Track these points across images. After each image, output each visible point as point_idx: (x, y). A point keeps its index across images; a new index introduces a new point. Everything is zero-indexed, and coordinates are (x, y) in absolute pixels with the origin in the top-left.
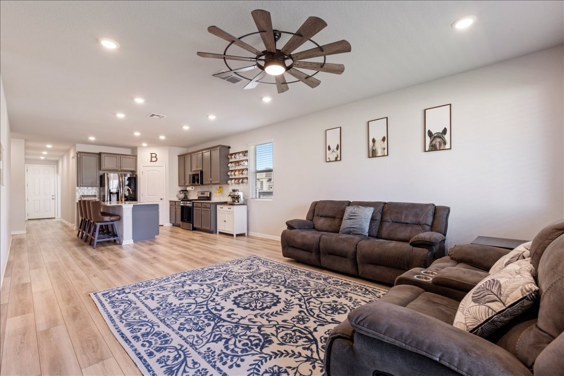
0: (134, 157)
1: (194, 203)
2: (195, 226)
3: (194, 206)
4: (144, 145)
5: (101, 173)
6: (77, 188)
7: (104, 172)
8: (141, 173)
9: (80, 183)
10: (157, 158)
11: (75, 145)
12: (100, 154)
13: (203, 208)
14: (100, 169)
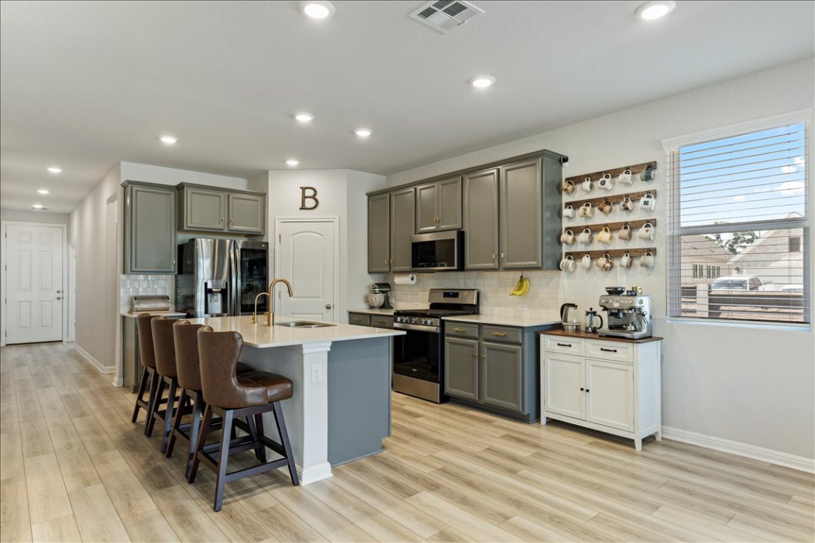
0: (260, 198)
1: (447, 326)
2: (448, 389)
3: (447, 331)
4: (292, 163)
5: (183, 238)
6: (123, 277)
7: (191, 236)
8: (277, 238)
9: (129, 266)
10: (317, 201)
11: (116, 167)
12: (180, 188)
13: (486, 340)
14: (180, 227)
